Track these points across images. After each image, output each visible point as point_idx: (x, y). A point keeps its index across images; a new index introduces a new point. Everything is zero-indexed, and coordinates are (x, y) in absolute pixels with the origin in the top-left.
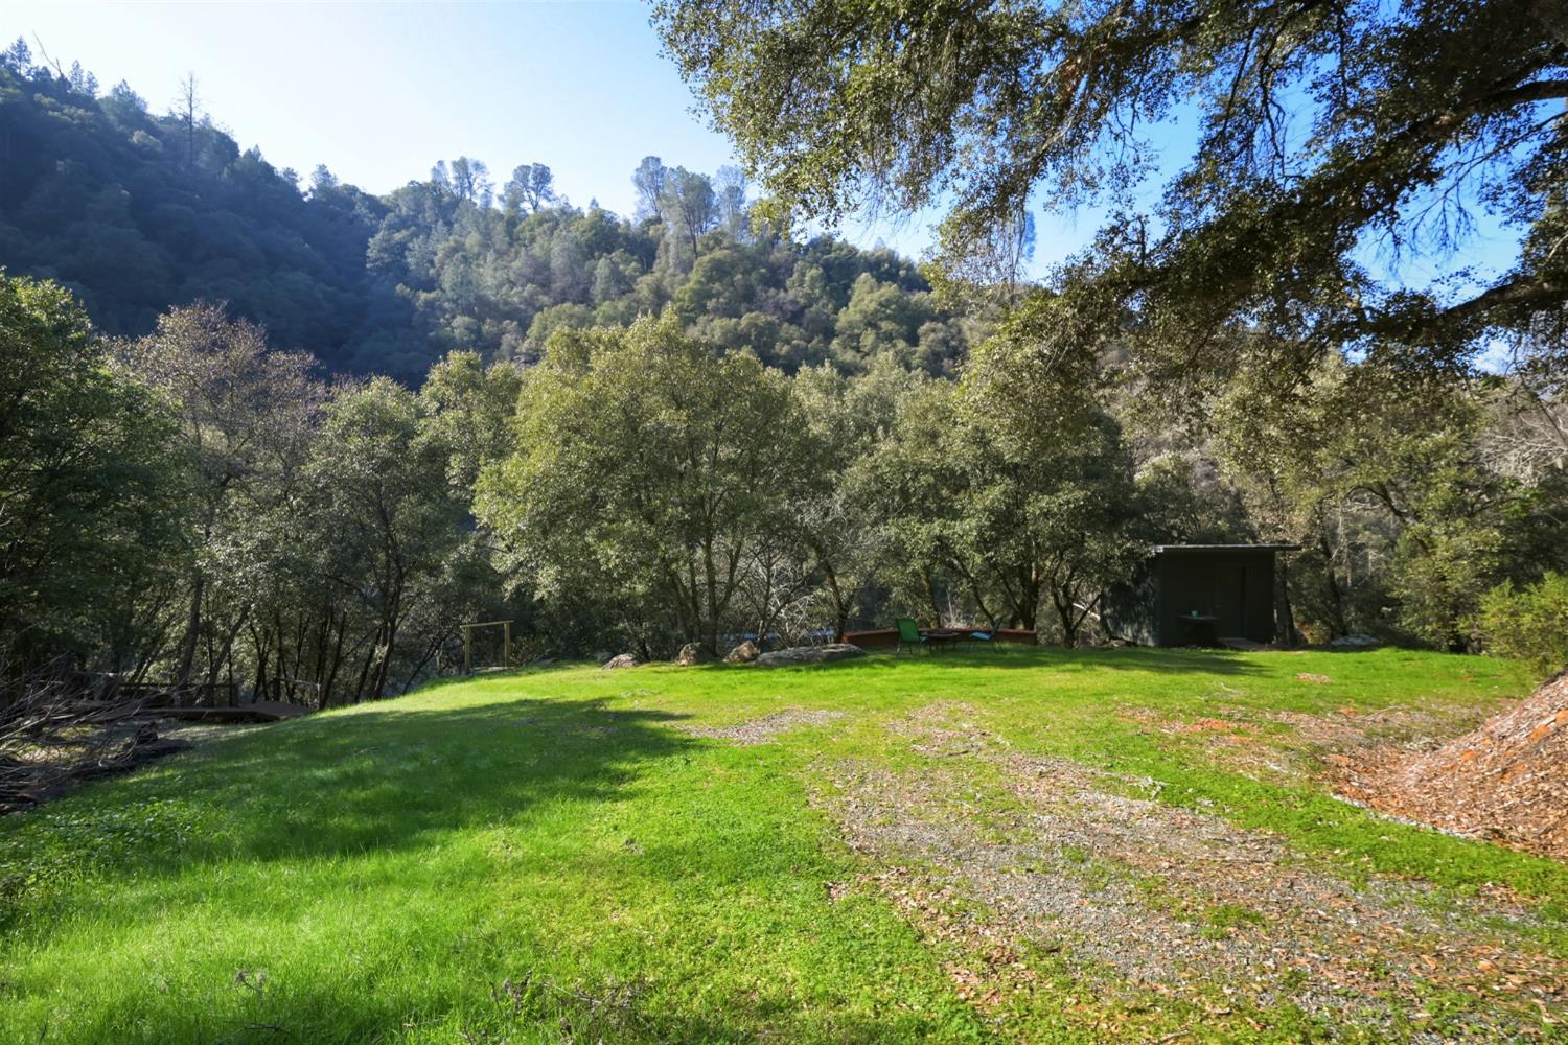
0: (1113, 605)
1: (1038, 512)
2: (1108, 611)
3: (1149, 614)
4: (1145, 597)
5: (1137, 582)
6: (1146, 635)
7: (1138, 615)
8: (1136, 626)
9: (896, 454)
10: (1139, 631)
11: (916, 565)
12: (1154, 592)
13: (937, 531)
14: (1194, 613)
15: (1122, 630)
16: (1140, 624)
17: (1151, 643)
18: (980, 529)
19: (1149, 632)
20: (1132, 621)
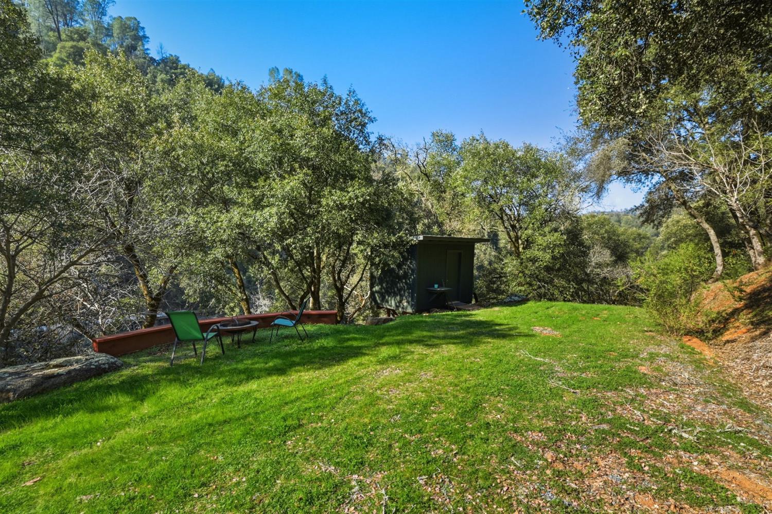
0: (381, 283)
1: (332, 204)
2: (377, 288)
3: (408, 289)
4: (406, 276)
5: (399, 266)
6: (405, 304)
7: (400, 290)
8: (398, 298)
9: (192, 137)
10: (400, 302)
11: (218, 253)
12: (413, 270)
13: (236, 219)
14: (436, 286)
15: (387, 302)
16: (401, 296)
17: (409, 310)
18: (280, 215)
19: (408, 302)
20: (395, 295)
